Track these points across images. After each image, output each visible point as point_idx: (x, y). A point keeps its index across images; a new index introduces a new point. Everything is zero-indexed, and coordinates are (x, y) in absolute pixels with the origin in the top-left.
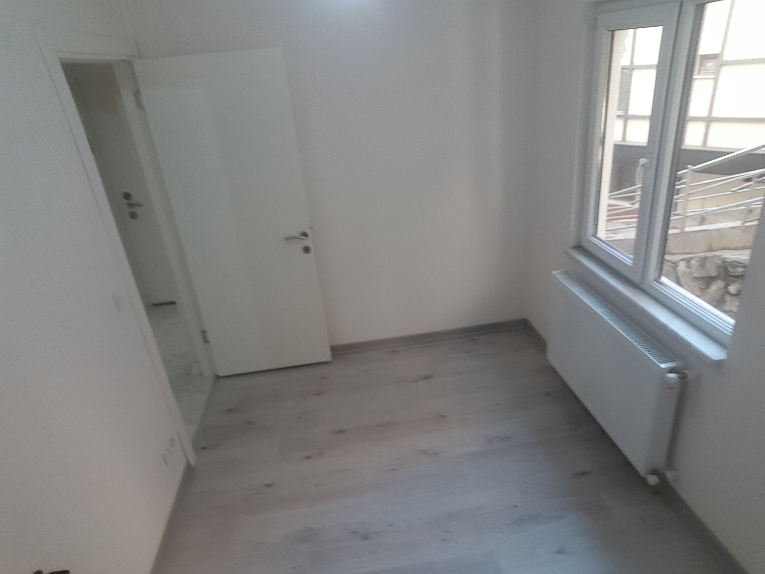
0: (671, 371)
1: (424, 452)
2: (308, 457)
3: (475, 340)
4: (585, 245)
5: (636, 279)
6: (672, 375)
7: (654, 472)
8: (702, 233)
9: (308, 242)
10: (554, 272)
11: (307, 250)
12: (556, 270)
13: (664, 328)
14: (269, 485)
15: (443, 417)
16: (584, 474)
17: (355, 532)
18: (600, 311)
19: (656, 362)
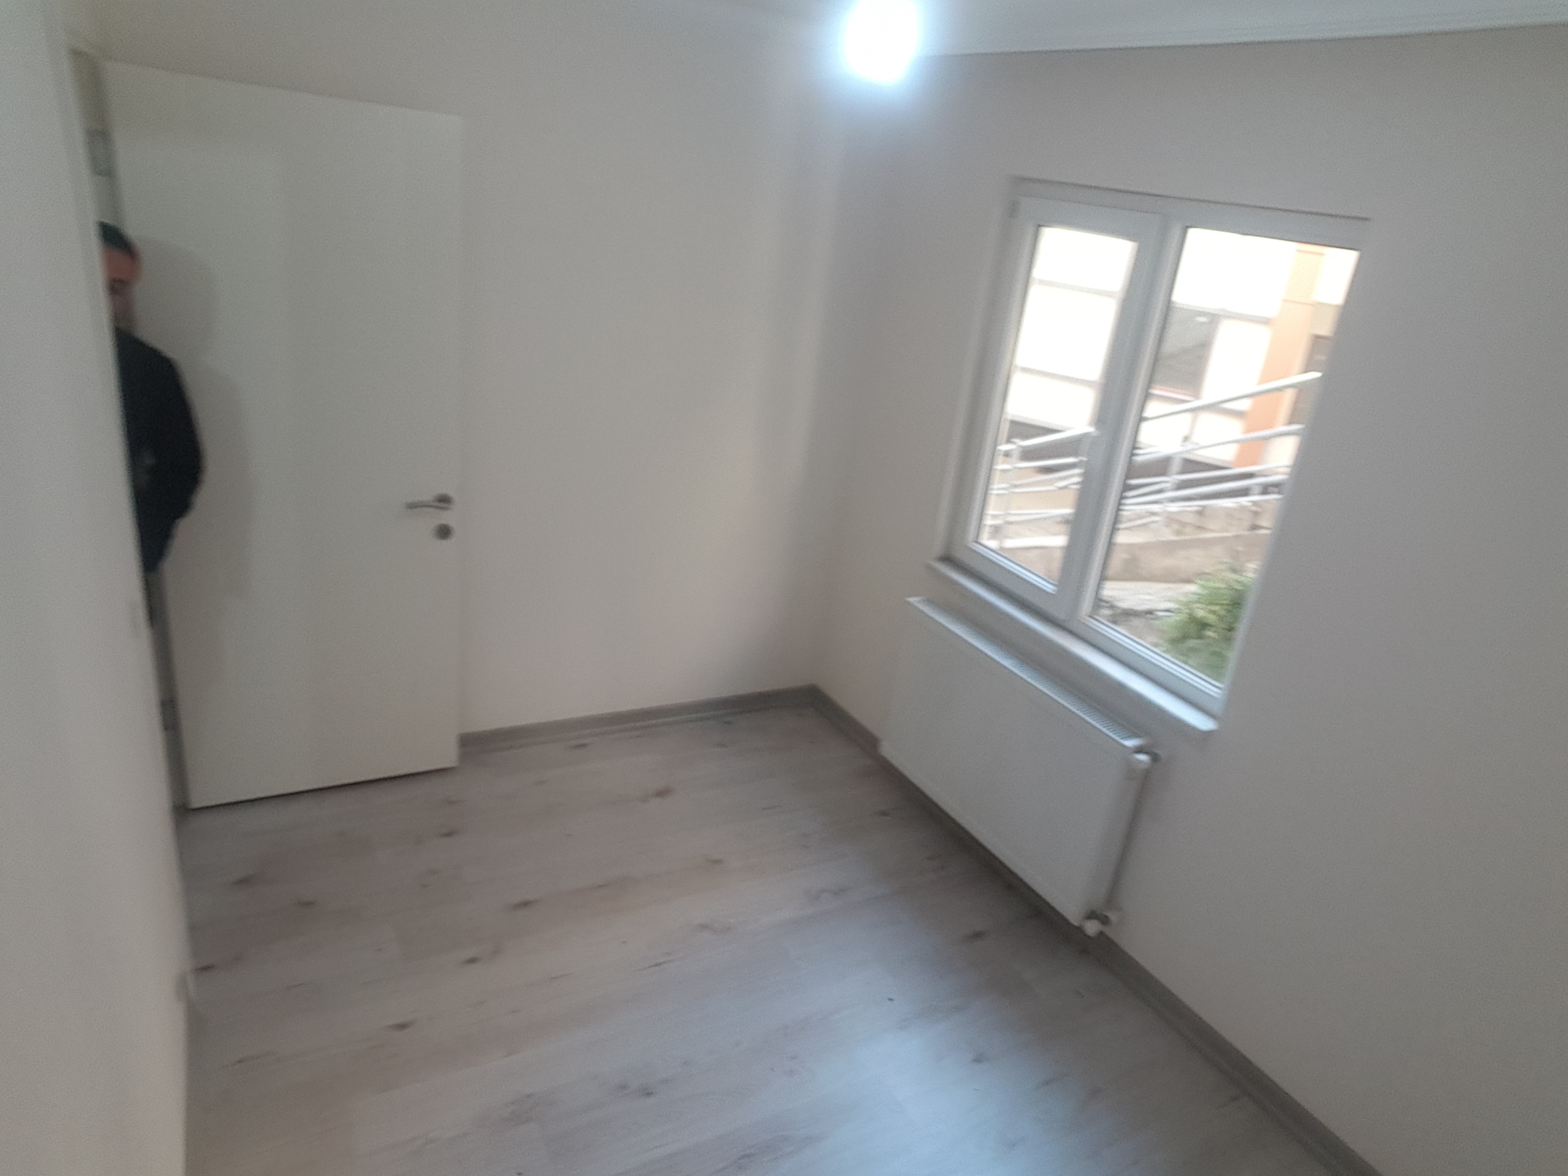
0: (1139, 750)
1: (704, 927)
2: (472, 961)
3: (729, 723)
4: (960, 555)
5: (1060, 615)
6: (1142, 757)
7: (1092, 915)
8: (1036, 552)
9: (446, 518)
10: (912, 600)
11: (444, 532)
12: (915, 595)
13: (1120, 688)
14: (402, 1026)
15: (717, 862)
16: (977, 935)
17: (624, 1087)
18: (1008, 663)
19: (1117, 739)
